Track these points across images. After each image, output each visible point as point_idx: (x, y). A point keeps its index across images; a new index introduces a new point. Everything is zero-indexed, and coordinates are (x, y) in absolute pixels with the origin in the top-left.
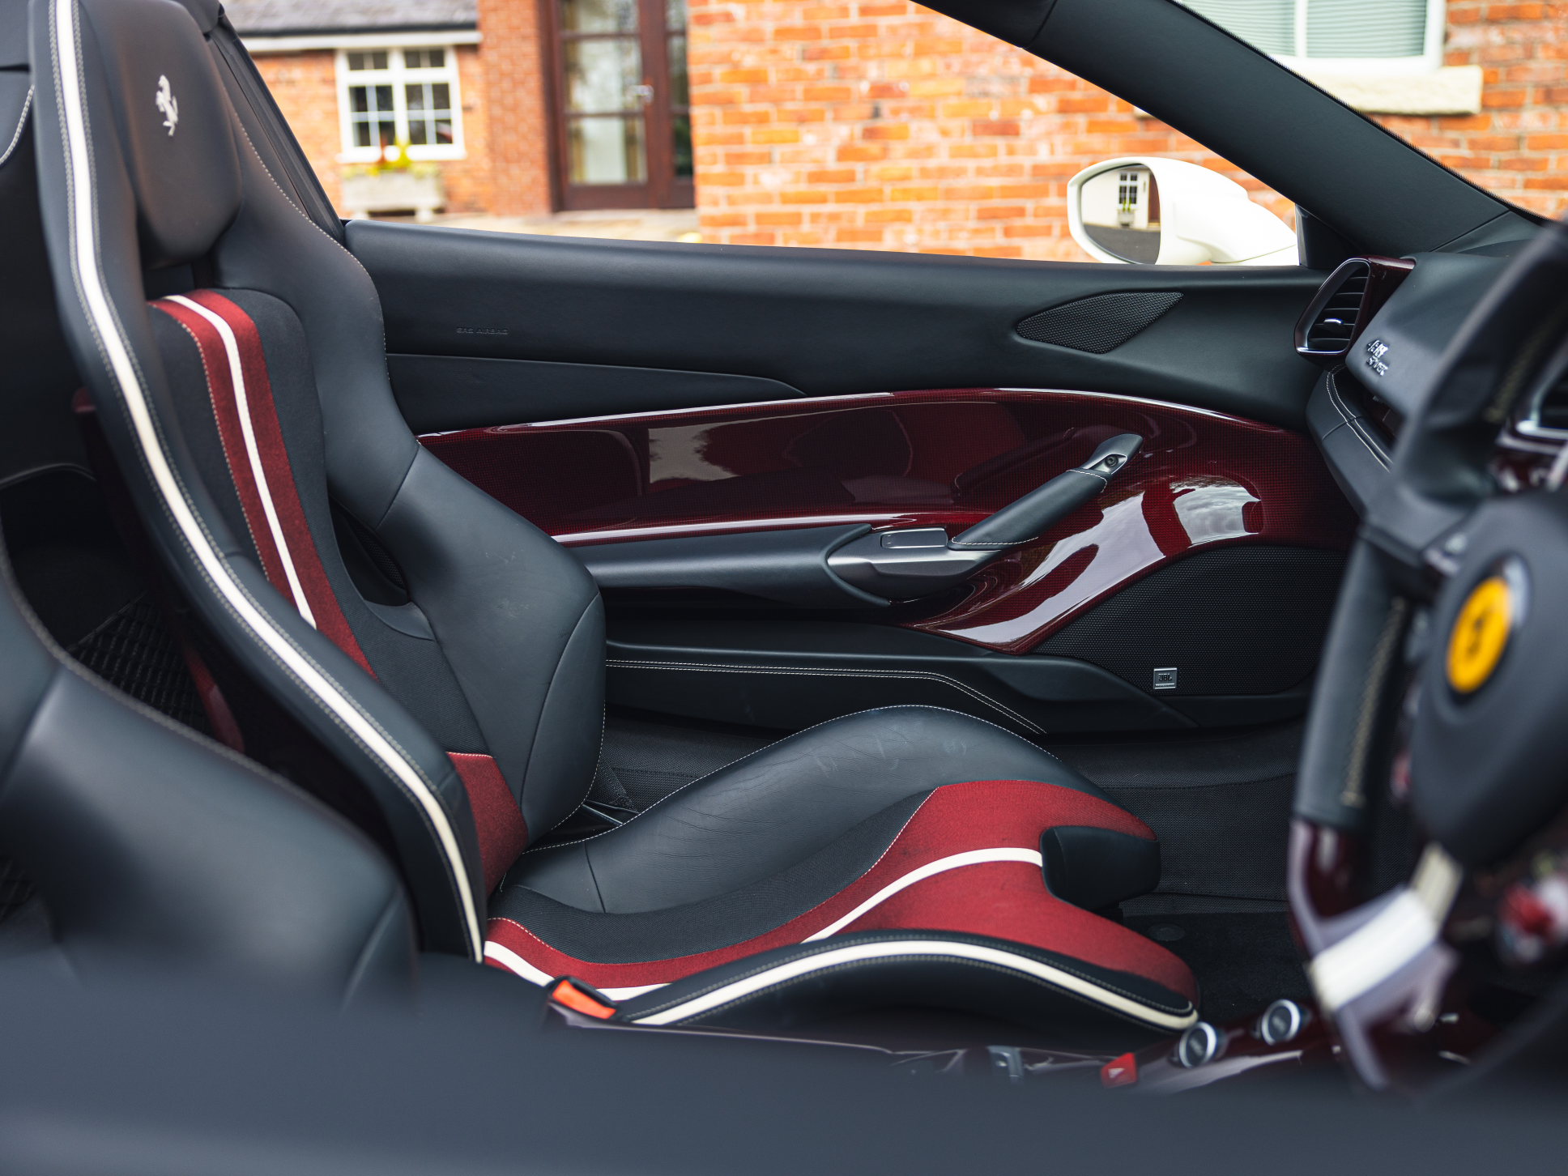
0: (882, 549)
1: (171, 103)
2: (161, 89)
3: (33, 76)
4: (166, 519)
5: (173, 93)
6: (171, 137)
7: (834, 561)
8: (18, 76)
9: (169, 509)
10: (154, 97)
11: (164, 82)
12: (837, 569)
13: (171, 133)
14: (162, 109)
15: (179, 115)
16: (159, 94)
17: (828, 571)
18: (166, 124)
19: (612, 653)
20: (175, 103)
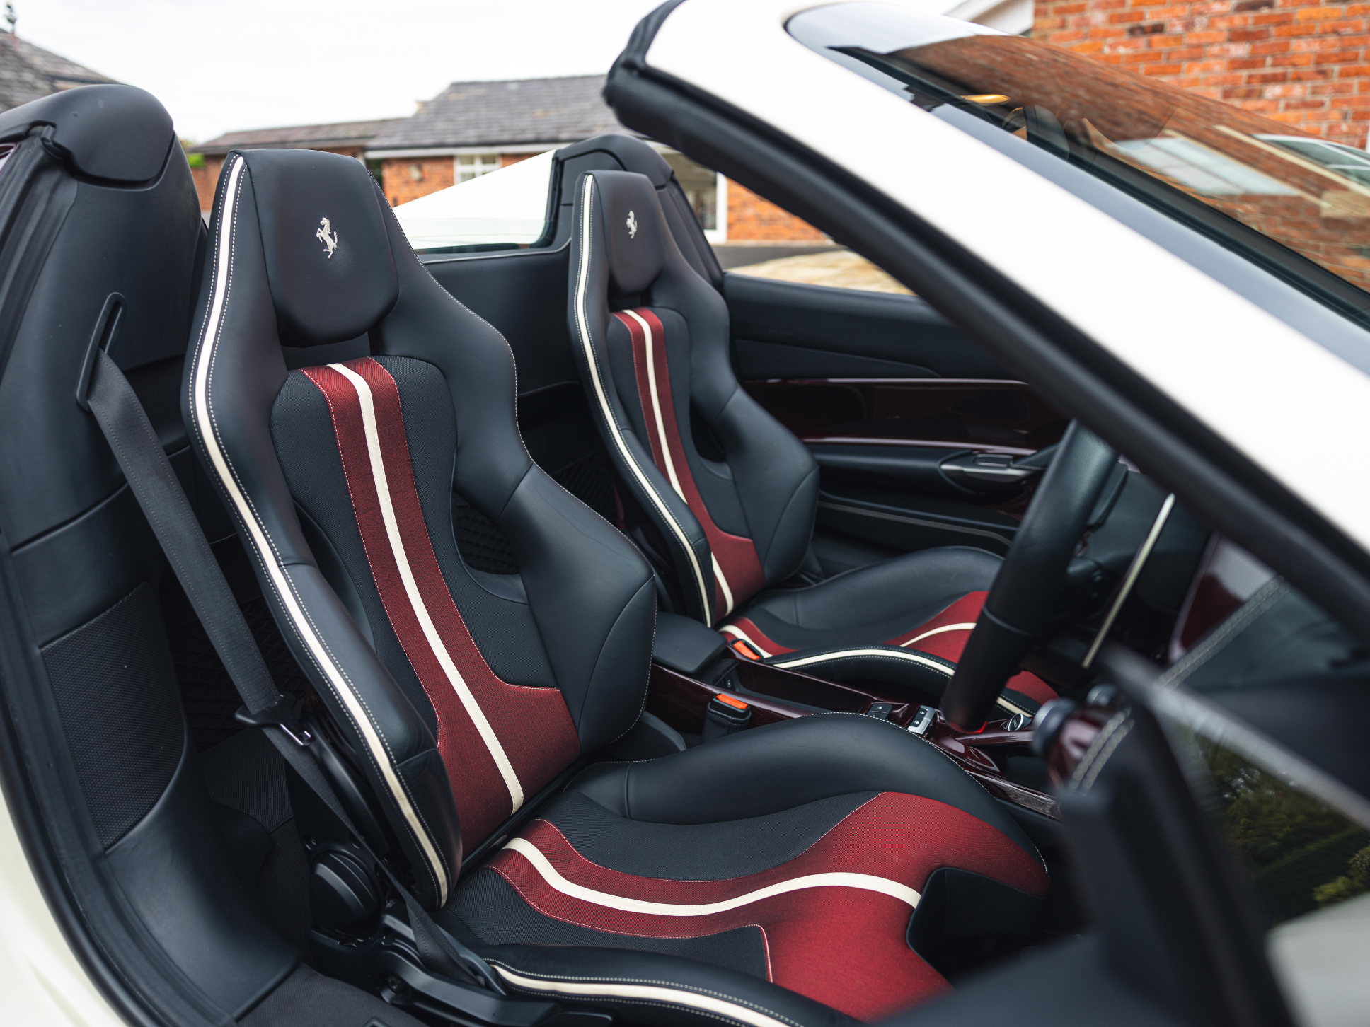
0: (974, 464)
1: (634, 223)
2: (629, 217)
3: (574, 207)
4: (601, 413)
5: (635, 218)
6: (632, 240)
7: (945, 467)
8: (568, 207)
9: (601, 407)
10: (626, 221)
11: (631, 214)
12: (946, 472)
13: (632, 237)
14: (628, 226)
15: (638, 229)
16: (628, 220)
17: (940, 472)
18: (630, 233)
19: (822, 498)
20: (636, 223)
